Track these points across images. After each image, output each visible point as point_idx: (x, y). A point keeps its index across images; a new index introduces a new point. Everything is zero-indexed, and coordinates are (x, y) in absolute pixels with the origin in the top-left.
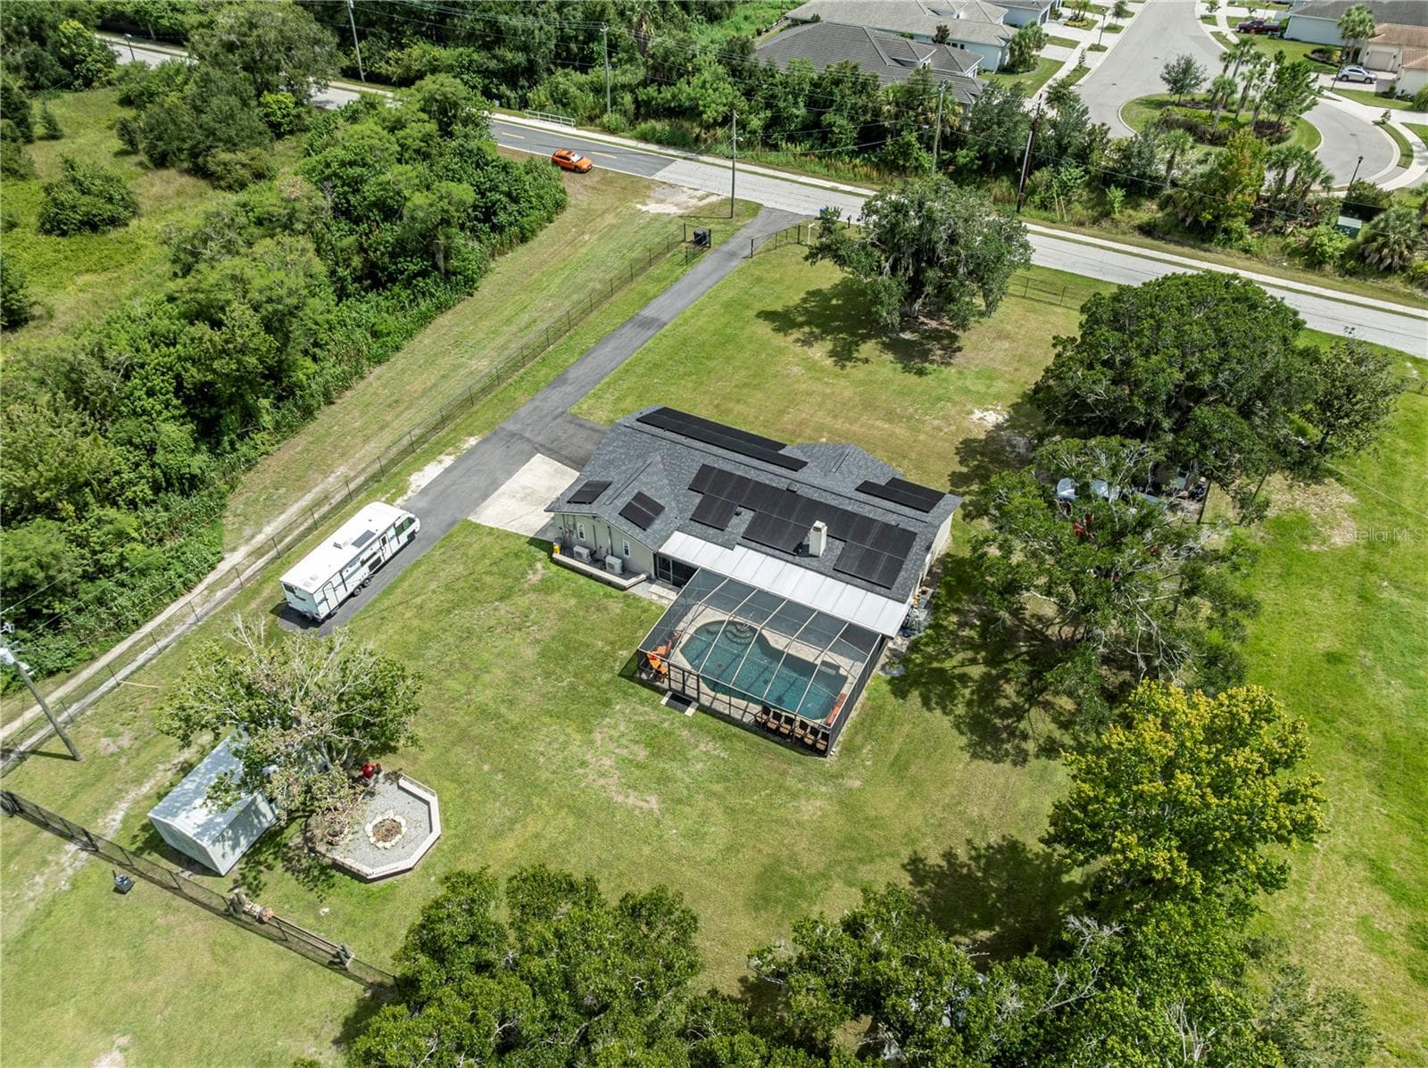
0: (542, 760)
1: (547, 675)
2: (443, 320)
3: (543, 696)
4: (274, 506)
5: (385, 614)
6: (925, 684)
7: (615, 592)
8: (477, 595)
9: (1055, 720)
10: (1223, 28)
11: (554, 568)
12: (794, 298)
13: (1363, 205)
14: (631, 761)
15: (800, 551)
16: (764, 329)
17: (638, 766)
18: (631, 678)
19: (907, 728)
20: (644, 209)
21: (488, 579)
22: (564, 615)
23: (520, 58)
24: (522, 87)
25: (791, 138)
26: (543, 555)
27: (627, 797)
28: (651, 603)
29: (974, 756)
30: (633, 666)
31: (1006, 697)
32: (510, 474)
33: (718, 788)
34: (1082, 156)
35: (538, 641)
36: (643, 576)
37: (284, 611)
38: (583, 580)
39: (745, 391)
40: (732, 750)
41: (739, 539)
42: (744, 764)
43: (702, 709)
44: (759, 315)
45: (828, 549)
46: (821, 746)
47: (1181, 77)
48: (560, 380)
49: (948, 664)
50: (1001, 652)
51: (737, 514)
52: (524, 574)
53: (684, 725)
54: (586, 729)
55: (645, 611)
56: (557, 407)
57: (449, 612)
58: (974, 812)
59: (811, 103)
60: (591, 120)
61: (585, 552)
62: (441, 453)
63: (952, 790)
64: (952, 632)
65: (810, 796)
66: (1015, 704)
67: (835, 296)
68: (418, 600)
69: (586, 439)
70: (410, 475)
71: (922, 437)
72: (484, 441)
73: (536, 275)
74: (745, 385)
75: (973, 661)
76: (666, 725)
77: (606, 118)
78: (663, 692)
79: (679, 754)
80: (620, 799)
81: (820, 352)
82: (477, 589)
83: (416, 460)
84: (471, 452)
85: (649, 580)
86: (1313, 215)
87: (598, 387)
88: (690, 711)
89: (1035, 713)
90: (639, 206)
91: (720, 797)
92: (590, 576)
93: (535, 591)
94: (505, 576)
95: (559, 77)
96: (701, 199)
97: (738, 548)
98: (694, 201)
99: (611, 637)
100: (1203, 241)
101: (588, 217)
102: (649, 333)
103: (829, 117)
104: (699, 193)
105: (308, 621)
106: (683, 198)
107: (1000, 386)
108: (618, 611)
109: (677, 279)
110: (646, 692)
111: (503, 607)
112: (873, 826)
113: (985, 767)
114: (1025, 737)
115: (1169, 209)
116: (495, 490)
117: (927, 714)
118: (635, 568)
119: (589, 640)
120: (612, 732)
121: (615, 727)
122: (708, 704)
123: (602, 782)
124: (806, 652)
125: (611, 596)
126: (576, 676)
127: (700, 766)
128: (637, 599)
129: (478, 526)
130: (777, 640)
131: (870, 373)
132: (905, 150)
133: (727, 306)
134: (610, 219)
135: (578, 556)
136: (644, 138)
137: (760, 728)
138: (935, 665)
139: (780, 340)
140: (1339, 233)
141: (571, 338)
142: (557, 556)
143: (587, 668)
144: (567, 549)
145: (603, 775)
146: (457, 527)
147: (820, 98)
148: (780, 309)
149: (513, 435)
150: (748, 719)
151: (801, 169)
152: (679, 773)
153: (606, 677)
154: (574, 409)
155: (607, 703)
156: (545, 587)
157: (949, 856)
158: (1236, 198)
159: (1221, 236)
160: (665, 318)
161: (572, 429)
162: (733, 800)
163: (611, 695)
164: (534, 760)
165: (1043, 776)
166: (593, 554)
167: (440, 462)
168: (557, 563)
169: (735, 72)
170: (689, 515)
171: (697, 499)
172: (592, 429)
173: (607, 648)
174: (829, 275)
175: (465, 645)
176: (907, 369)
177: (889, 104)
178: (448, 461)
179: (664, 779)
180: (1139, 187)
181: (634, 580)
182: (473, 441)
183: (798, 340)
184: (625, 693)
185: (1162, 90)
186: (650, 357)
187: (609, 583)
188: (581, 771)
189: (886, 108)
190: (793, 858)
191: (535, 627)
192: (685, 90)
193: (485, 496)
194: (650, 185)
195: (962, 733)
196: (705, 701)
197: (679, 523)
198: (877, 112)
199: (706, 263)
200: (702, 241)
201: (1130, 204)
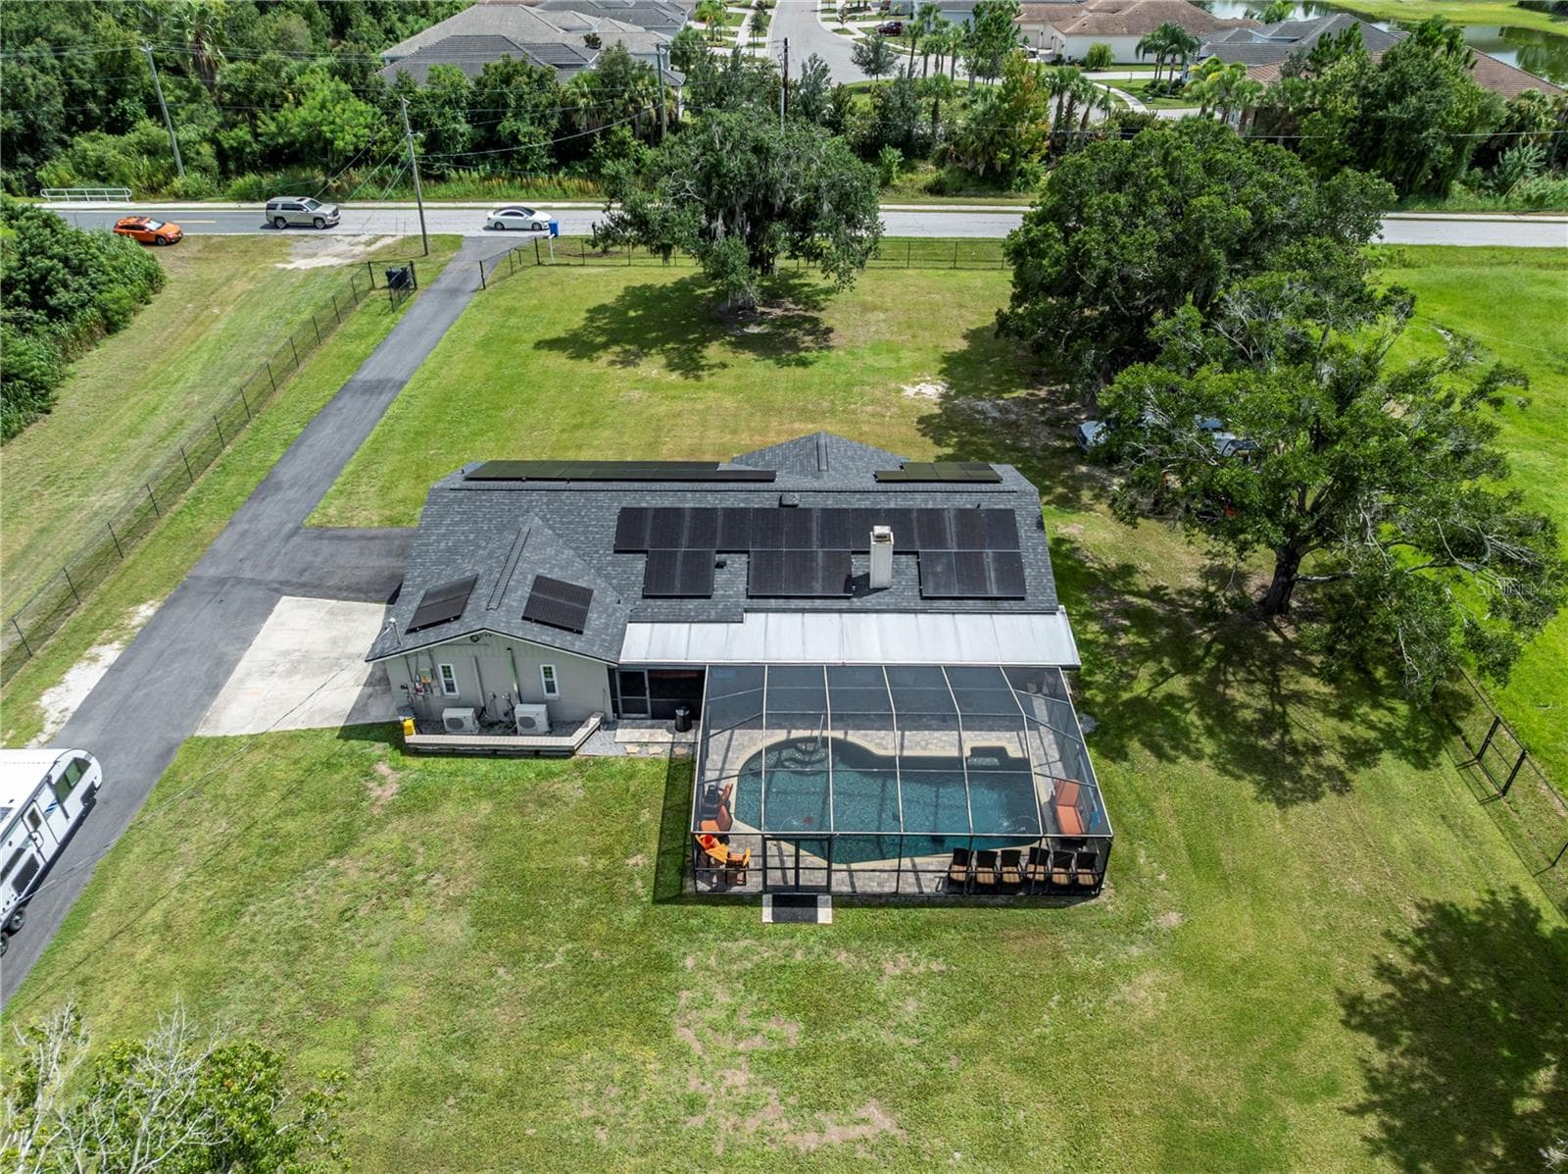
0: (602, 1135)
1: (515, 958)
3: (531, 1001)
5: (86, 970)
6: (1136, 727)
7: (556, 765)
8: (282, 861)
9: (1328, 713)
10: (862, 36)
11: (416, 763)
12: (578, 321)
14: (782, 1055)
15: (854, 590)
16: (558, 361)
17: (804, 1058)
18: (680, 898)
19: (1165, 801)
20: (290, 267)
21: (290, 825)
22: (482, 836)
24: (24, 165)
25: (460, 163)
26: (379, 748)
27: (821, 1131)
28: (631, 760)
29: (1282, 803)
30: (671, 876)
31: (1244, 706)
32: (246, 642)
33: (971, 1031)
35: (459, 902)
36: (594, 721)
38: (483, 766)
39: (579, 434)
40: (944, 952)
41: (744, 602)
42: (983, 966)
43: (843, 902)
44: (539, 345)
45: (897, 572)
46: (1085, 879)
48: (268, 486)
49: (1140, 688)
50: (1186, 651)
51: (721, 565)
52: (361, 793)
53: (830, 942)
54: (654, 1031)
55: (631, 777)
56: (283, 524)
57: (237, 914)
58: (1355, 886)
59: (474, 114)
60: (153, 191)
61: (467, 714)
62: (89, 645)
63: (1299, 867)
64: (1106, 646)
65: (1126, 971)
66: (1261, 711)
67: (630, 307)
68: (155, 915)
69: (361, 554)
70: (38, 696)
71: (866, 428)
72: (169, 604)
73: (153, 367)
74: (576, 427)
75: (1165, 675)
76: (799, 956)
77: (177, 183)
78: (754, 900)
79: (857, 999)
80: (810, 1141)
81: (653, 367)
82: (276, 851)
83: (39, 670)
84: (150, 627)
85: (606, 724)
87: (340, 480)
88: (825, 914)
89: (1294, 712)
90: (280, 266)
91: (991, 1045)
92: (494, 753)
93: (399, 813)
94: (324, 810)
95: (82, 143)
96: (369, 243)
97: (749, 617)
98: (360, 249)
99: (596, 842)
100: (1002, 189)
101: (204, 293)
102: (384, 398)
103: (508, 125)
104: (363, 239)
106: (342, 247)
107: (908, 357)
108: (580, 793)
109: (388, 331)
110: (725, 914)
111: (352, 868)
112: (1252, 980)
113: (1304, 812)
114: (1316, 750)
115: (948, 166)
116: (229, 672)
117: (1176, 769)
118: (569, 713)
119: (561, 861)
120: (709, 1015)
121: (708, 1000)
122: (847, 889)
123: (751, 1125)
124: (937, 744)
125: (551, 774)
126: (571, 937)
127: (911, 1006)
128: (601, 763)
129: (221, 742)
130: (881, 742)
131: (739, 377)
132: (620, 151)
133: (486, 344)
134: (241, 286)
135: (457, 725)
136: (245, 196)
137: (960, 892)
138: (1126, 696)
139: (584, 367)
141: (257, 430)
142: (413, 738)
143: (586, 914)
144: (427, 722)
145: (746, 1108)
146: (178, 757)
147: (487, 109)
148: (563, 335)
149: (221, 582)
150: (931, 885)
151: (489, 197)
152: (885, 1036)
153: (631, 915)
154: (315, 519)
155: (662, 964)
156: (415, 802)
157: (1384, 971)
158: (1020, 134)
159: (1018, 181)
160: (398, 376)
161: (327, 548)
162: (1013, 1042)
163: (664, 944)
164: (589, 1144)
165: (1384, 793)
166: (481, 714)
167: (94, 659)
168: (417, 751)
170: (638, 590)
171: (639, 563)
172: (362, 537)
173: (601, 864)
175: (305, 968)
176: (782, 363)
177: (584, 95)
178: (110, 654)
179: (865, 1062)
180: (914, 149)
181: (581, 733)
182: (146, 611)
183: (612, 363)
184: (689, 932)
186: (403, 426)
187: (537, 753)
188: (697, 1121)
189: (582, 102)
190: (1187, 1095)
191: (438, 878)
192: (295, 119)
193: (214, 689)
194: (284, 242)
195: (1238, 778)
196: (840, 883)
197: (626, 609)
198: (569, 111)
199: (421, 306)
200: (400, 281)
201: (907, 166)
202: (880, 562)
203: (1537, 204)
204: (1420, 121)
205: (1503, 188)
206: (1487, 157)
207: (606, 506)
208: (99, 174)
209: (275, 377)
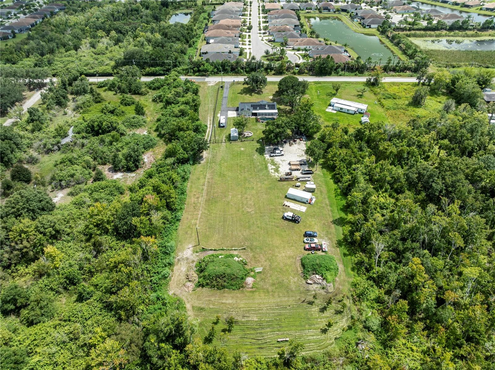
10: (265, 41)
13: (297, 66)
14: (262, 126)
15: (265, 109)
16: (240, 95)
18: (257, 122)
32: (228, 113)
34: (262, 66)
37: (220, 127)
41: (259, 109)
44: (237, 93)
47: (267, 52)
48: (222, 105)
56: (225, 107)
60: (185, 75)
62: (218, 113)
64: (281, 112)
69: (232, 109)
70: (217, 116)
71: (266, 99)
72: (221, 111)
74: (244, 100)
77: (189, 74)
78: (260, 122)
81: (248, 95)
83: (216, 114)
84: (221, 113)
85: (251, 116)
86: (292, 68)
87: (227, 104)
88: (264, 123)
90: (208, 85)
98: (215, 83)
100: (281, 74)
101: (203, 88)
102: (227, 98)
103: (226, 67)
104: (214, 81)
105: (224, 127)
106: (213, 83)
107: (270, 94)
109: (223, 92)
115: (276, 71)
124: (270, 117)
129: (229, 118)
130: (267, 117)
131: (255, 96)
132: (238, 71)
133: (233, 93)
134: (206, 87)
136: (197, 76)
139: (242, 95)
140: (297, 70)
141: (218, 101)
147: (223, 65)
148: (239, 92)
149: (223, 110)
154: (227, 106)
155: (257, 124)
158: (283, 68)
159: (283, 74)
160: (227, 96)
161: (229, 108)
169: (209, 63)
170: (253, 109)
171: (253, 107)
174: (246, 86)
176: (259, 95)
177: (234, 64)
180: (271, 69)
183: (244, 95)
185: (265, 54)
192: (203, 67)
193: (227, 115)
194: (206, 82)
198: (233, 66)
199: (225, 90)
200: (222, 87)
201: (271, 71)
202: (267, 107)
203: (340, 75)
204: (325, 67)
205: (338, 73)
206: (336, 70)
208: (179, 73)
209: (217, 96)
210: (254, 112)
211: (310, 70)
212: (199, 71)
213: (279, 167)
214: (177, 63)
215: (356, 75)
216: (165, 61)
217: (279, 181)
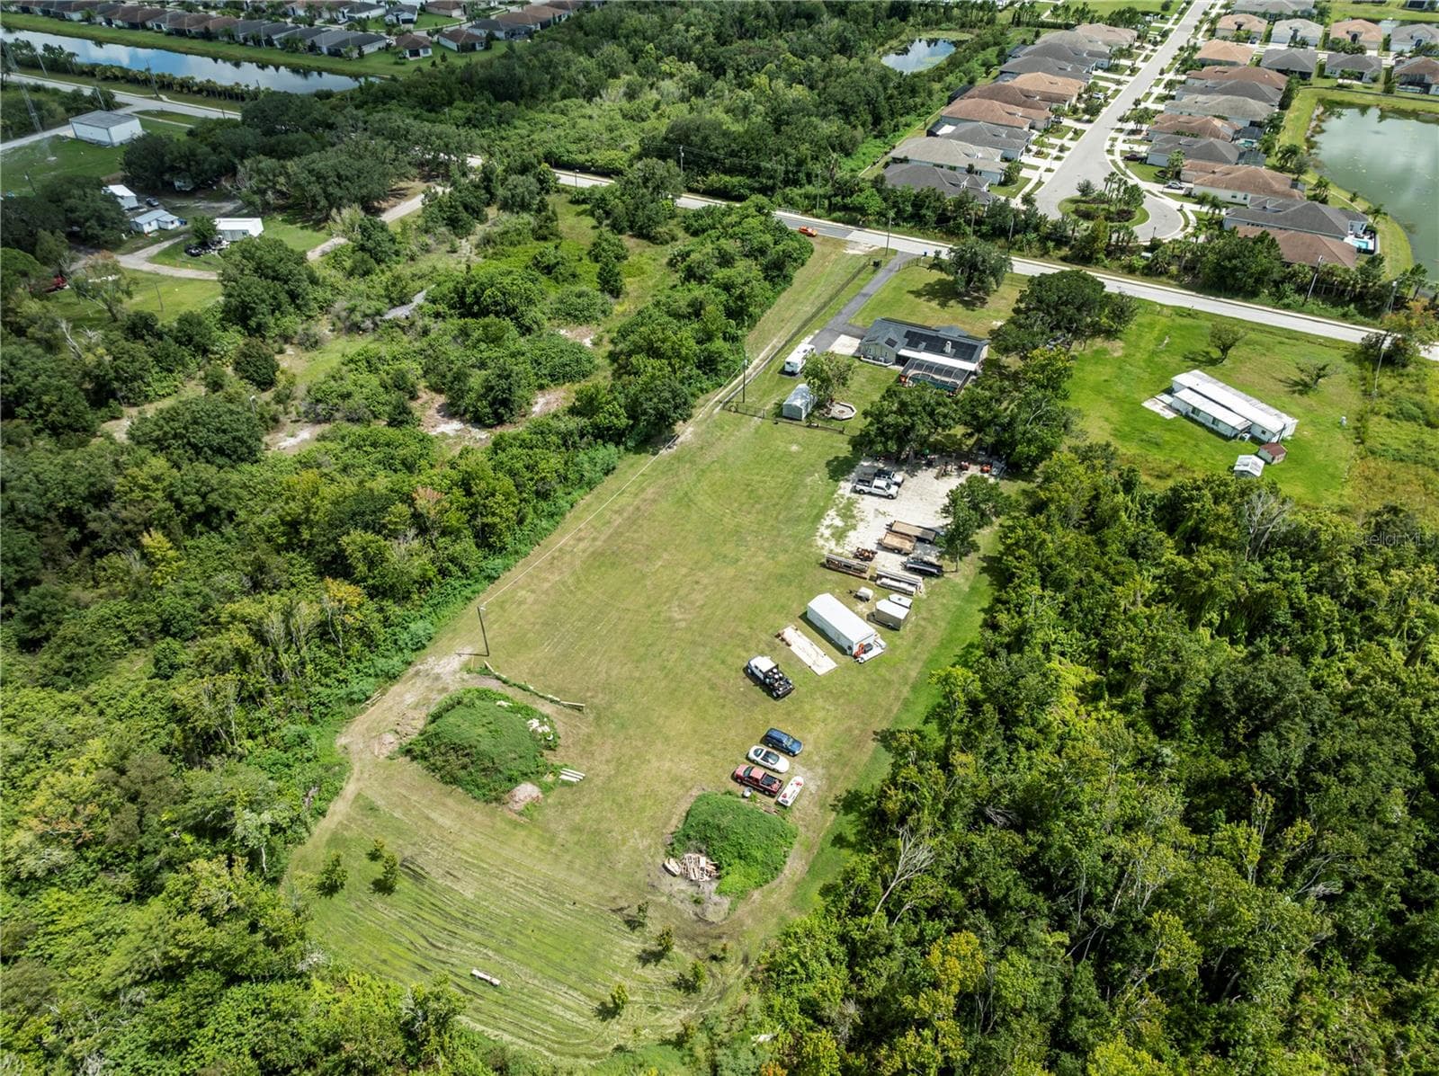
1: (871, 384)
2: (784, 294)
4: (759, 349)
7: (883, 368)
10: (1116, 156)
12: (921, 286)
13: (1154, 247)
15: (942, 352)
16: (911, 297)
20: (847, 252)
22: (870, 372)
23: (770, 182)
25: (905, 220)
26: (856, 359)
28: (895, 370)
32: (835, 340)
34: (1036, 229)
35: (865, 378)
36: (891, 363)
37: (783, 372)
38: (872, 365)
41: (923, 349)
44: (908, 292)
45: (951, 351)
47: (1085, 189)
48: (840, 313)
51: (921, 343)
52: (853, 363)
55: (894, 372)
56: (843, 321)
59: (914, 205)
60: (806, 212)
61: (871, 357)
62: (808, 334)
64: (989, 372)
69: (857, 329)
70: (801, 341)
72: (821, 331)
73: (812, 278)
74: (910, 313)
77: (815, 211)
81: (934, 304)
83: (802, 335)
84: (818, 334)
85: (894, 363)
86: (1131, 252)
87: (854, 315)
90: (844, 251)
92: (874, 364)
95: (787, 190)
96: (870, 247)
97: (922, 352)
98: (868, 249)
99: (886, 377)
100: (1086, 262)
101: (824, 256)
102: (867, 298)
103: (923, 211)
105: (792, 373)
106: (863, 247)
107: (1001, 313)
108: (884, 373)
109: (872, 279)
116: (832, 344)
118: (888, 360)
119: (880, 378)
124: (946, 379)
128: (891, 368)
129: (831, 353)
130: (936, 376)
131: (954, 310)
132: (958, 226)
133: (894, 289)
134: (834, 256)
135: (869, 358)
136: (835, 220)
139: (917, 300)
140: (1143, 259)
141: (837, 300)
142: (862, 359)
144: (864, 357)
146: (825, 352)
147: (918, 203)
148: (915, 290)
149: (830, 329)
151: (911, 235)
154: (849, 322)
156: (862, 366)
158: (1100, 245)
159: (1095, 261)
160: (872, 292)
161: (850, 327)
166: (874, 357)
167: (810, 336)
168: (862, 361)
169: (879, 191)
170: (906, 344)
171: (907, 340)
172: (858, 326)
173: (886, 379)
174: (936, 275)
176: (967, 309)
177: (951, 206)
178: (812, 335)
180: (1061, 241)
181: (889, 363)
182: (817, 331)
183: (924, 300)
185: (1076, 195)
186: (871, 305)
187: (881, 365)
189: (949, 208)
192: (857, 199)
193: (830, 345)
194: (846, 242)
197: (902, 346)
198: (945, 210)
199: (881, 273)
200: (877, 265)
202: (948, 348)
203: (1287, 307)
205: (1279, 297)
206: (1277, 284)
207: (905, 329)
208: (790, 204)
209: (843, 288)
210: (904, 352)
211: (1189, 268)
212: (845, 208)
213: (854, 527)
214: (802, 176)
215: (1345, 317)
216: (763, 164)
217: (823, 565)
